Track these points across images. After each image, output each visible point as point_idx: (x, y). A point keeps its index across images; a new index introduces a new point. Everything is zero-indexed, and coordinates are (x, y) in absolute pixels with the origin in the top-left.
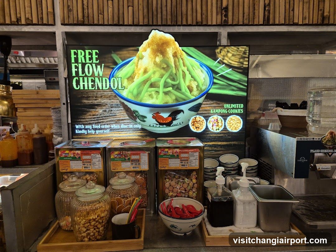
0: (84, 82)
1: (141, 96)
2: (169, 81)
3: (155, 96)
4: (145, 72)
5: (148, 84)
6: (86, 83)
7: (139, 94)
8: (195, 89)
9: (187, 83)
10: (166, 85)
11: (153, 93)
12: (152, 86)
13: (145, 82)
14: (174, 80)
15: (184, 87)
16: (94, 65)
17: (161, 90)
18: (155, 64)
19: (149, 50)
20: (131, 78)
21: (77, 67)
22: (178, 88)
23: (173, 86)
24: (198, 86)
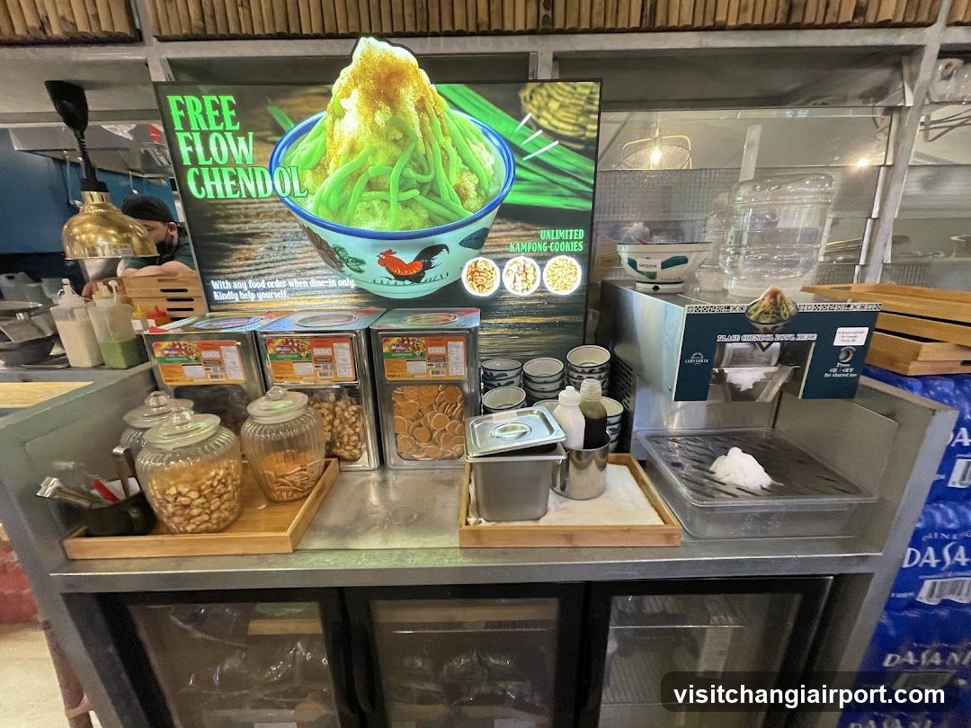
0: (212, 179)
1: (349, 211)
2: (410, 172)
3: (380, 213)
4: (353, 150)
5: (362, 181)
6: (218, 183)
7: (342, 206)
8: (473, 194)
9: (454, 179)
10: (404, 185)
11: (375, 203)
12: (371, 186)
13: (353, 177)
14: (421, 170)
15: (447, 190)
16: (229, 135)
17: (393, 196)
18: (375, 129)
19: (356, 94)
20: (320, 168)
21: (190, 143)
22: (432, 191)
23: (421, 186)
24: (479, 187)
